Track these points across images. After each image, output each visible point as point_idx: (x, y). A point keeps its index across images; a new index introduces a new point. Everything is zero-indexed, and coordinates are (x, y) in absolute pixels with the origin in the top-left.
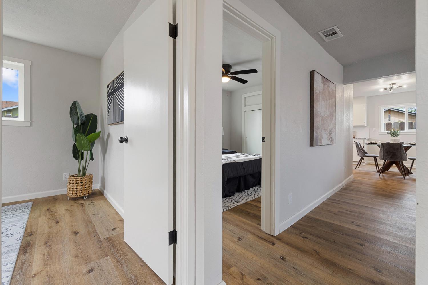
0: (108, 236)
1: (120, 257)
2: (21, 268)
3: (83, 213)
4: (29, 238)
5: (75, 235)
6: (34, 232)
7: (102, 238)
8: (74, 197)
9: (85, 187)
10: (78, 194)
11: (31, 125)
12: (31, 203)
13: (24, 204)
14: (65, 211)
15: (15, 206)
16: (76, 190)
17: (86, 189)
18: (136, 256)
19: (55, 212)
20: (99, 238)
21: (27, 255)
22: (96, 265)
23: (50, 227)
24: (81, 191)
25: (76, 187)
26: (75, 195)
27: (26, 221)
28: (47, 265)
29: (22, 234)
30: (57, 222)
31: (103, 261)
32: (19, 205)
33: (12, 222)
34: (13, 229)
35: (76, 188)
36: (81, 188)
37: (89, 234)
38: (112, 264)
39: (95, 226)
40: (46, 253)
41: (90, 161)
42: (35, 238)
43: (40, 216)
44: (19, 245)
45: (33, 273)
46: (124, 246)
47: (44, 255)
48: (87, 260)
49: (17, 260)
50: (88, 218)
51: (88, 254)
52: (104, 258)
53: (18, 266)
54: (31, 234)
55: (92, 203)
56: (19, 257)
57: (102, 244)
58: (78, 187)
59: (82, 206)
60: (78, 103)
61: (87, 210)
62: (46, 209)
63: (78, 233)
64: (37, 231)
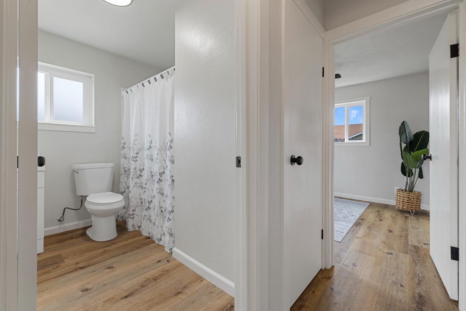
0: (416, 245)
1: (418, 261)
2: (353, 231)
3: (404, 223)
4: (361, 221)
5: (389, 232)
6: (364, 219)
7: (410, 243)
8: (401, 208)
9: (412, 203)
10: (404, 207)
11: (370, 145)
12: (369, 204)
13: (365, 203)
14: (390, 216)
15: (359, 202)
16: (402, 203)
17: (412, 204)
18: (434, 268)
19: (382, 214)
20: (408, 243)
21: (357, 228)
22: (395, 253)
23: (375, 221)
24: (408, 205)
25: (402, 200)
26: (402, 207)
27: (362, 212)
28: (365, 237)
29: (358, 217)
30: (381, 220)
31: (401, 255)
32: (362, 203)
33: (354, 209)
34: (354, 213)
35: (403, 202)
36: (408, 203)
37: (401, 236)
38: (408, 260)
39: (409, 235)
40: (367, 232)
41: (418, 178)
42: (364, 223)
43: (371, 213)
44: (355, 222)
45: (357, 236)
46: (427, 258)
47: (366, 232)
48: (391, 248)
49: (352, 227)
50: (406, 227)
51: (393, 246)
52: (404, 254)
53: (351, 230)
54: (362, 220)
55: (417, 219)
56: (353, 227)
57: (407, 247)
58: (405, 201)
59: (406, 218)
60: (407, 123)
61: (409, 222)
62: (377, 210)
63: (392, 232)
64: (366, 219)
